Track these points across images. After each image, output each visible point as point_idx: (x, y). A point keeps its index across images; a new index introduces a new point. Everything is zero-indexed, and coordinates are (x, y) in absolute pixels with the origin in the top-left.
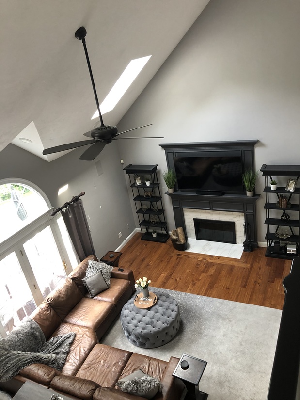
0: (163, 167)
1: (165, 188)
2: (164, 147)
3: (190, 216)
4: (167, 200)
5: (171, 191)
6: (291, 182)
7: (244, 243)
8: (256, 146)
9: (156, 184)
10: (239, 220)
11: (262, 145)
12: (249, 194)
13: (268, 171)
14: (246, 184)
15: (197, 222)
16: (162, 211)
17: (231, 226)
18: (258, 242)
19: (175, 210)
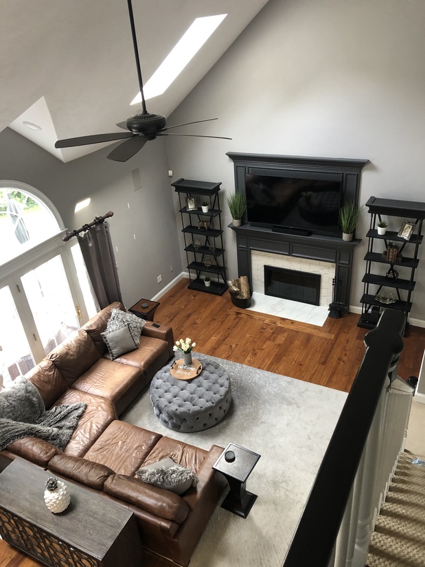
0: (229, 188)
1: (229, 219)
2: (234, 157)
3: (260, 261)
4: (230, 235)
5: (236, 223)
6: (407, 225)
7: (330, 305)
8: (365, 168)
9: (216, 211)
10: (327, 273)
11: (374, 168)
12: (345, 237)
13: (377, 207)
14: (343, 222)
15: (269, 271)
16: (221, 251)
17: (315, 280)
18: (351, 307)
19: (239, 251)
